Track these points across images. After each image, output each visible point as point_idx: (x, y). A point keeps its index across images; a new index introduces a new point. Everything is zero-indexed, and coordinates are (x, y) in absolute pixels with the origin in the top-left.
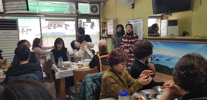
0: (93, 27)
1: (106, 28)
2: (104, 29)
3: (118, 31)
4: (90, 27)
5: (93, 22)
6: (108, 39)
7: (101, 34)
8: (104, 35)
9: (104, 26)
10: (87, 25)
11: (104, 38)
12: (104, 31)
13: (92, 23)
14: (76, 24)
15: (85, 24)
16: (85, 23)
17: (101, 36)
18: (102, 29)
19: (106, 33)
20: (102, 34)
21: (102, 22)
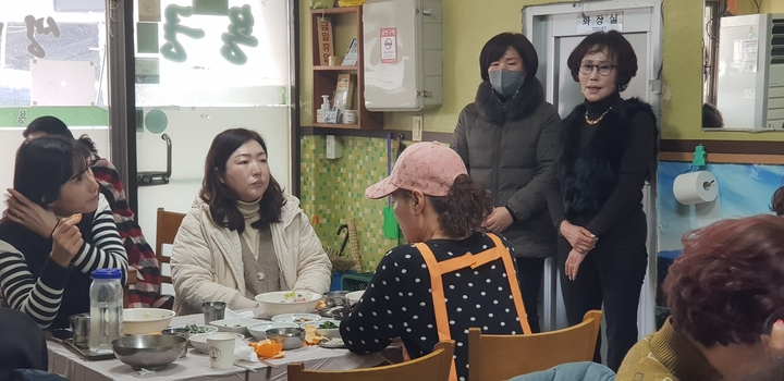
0: (241, 46)
1: (350, 60)
2: (331, 65)
3: (497, 83)
4: (222, 44)
5: (246, 11)
6: (360, 141)
7: (307, 110)
8: (325, 116)
9: (326, 47)
10: (197, 34)
11: (331, 141)
12: (326, 82)
13: (234, 13)
14: (113, 25)
15: (184, 21)
16: (186, 12)
17: (306, 121)
18: (316, 61)
19: (343, 96)
20: (317, 104)
21: (315, 16)
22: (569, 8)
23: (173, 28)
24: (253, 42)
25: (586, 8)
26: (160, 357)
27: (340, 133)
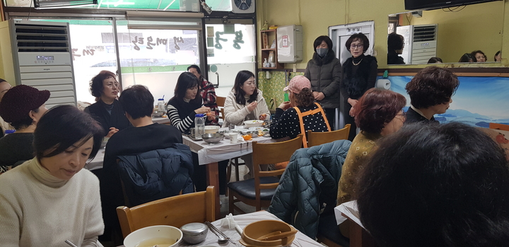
0: (239, 44)
1: (273, 47)
2: (267, 49)
3: (319, 53)
4: (233, 43)
5: (240, 32)
6: (277, 73)
7: (260, 61)
8: (266, 65)
9: (266, 43)
10: (225, 40)
11: (268, 72)
12: (266, 54)
13: (237, 33)
14: (200, 38)
15: (221, 36)
16: (222, 33)
17: (260, 67)
18: (262, 48)
19: (271, 58)
20: (263, 61)
21: (262, 33)
22: (343, 27)
23: (218, 39)
24: (243, 42)
25: (349, 26)
26: (216, 140)
27: (270, 70)
